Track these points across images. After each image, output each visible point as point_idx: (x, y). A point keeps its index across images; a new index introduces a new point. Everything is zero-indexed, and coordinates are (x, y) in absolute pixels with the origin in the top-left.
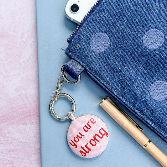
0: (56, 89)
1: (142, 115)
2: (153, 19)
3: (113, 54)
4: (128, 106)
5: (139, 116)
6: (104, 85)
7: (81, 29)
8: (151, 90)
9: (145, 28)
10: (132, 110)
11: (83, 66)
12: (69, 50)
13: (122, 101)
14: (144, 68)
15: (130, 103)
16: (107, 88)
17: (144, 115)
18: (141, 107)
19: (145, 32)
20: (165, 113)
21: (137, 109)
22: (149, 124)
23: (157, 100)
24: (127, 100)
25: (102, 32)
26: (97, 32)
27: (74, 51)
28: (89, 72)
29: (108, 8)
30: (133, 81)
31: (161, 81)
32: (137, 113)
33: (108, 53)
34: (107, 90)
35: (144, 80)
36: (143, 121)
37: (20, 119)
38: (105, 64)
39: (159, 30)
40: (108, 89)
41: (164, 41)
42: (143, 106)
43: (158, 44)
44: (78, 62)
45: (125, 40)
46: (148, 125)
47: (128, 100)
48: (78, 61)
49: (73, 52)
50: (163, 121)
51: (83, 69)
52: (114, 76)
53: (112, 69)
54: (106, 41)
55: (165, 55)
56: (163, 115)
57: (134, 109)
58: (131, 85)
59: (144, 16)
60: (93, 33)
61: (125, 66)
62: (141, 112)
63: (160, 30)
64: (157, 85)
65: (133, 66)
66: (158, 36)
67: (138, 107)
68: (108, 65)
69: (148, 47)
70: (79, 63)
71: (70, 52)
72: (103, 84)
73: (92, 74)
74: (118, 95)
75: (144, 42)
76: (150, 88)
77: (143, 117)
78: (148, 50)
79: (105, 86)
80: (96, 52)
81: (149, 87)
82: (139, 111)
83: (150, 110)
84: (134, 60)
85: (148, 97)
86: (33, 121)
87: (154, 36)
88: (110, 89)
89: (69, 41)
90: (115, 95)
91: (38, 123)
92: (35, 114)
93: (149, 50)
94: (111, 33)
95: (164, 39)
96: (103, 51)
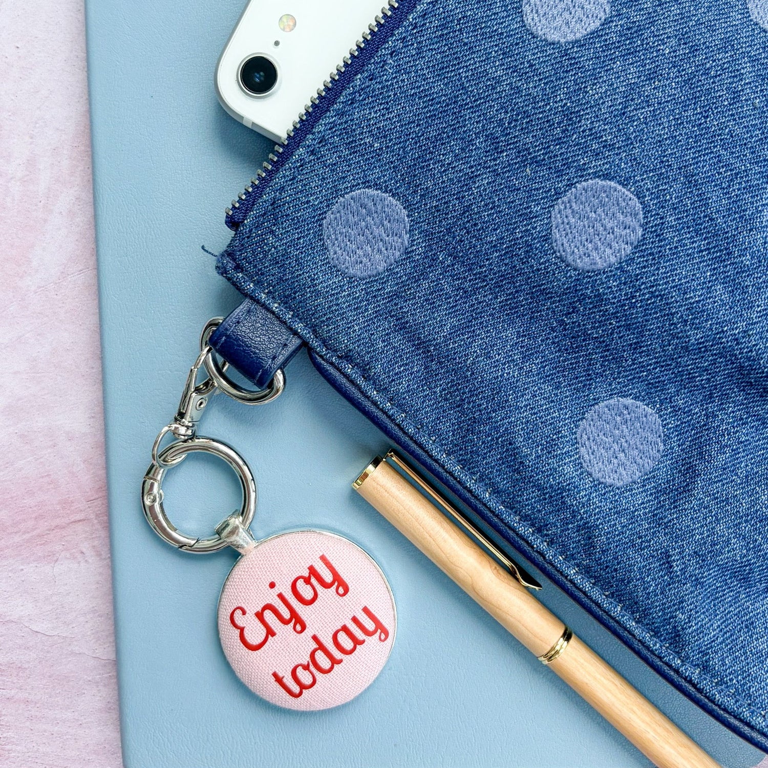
0: (176, 420)
1: (544, 546)
2: (597, 137)
3: (425, 284)
4: (485, 505)
5: (532, 547)
6: (385, 413)
7: (285, 172)
8: (585, 437)
9: (560, 173)
10: (502, 520)
11: (295, 333)
12: (234, 260)
13: (459, 482)
14: (553, 343)
15: (496, 492)
16: (398, 425)
17: (551, 543)
18: (539, 511)
19: (558, 194)
20: (640, 537)
21: (525, 518)
22: (571, 581)
23: (609, 481)
24: (481, 479)
25: (377, 186)
26: (353, 188)
27: (255, 266)
28: (321, 357)
29: (403, 81)
30: (507, 401)
31: (629, 401)
32: (522, 537)
33: (405, 278)
34: (400, 434)
35: (556, 395)
36: (549, 567)
37: (27, 536)
38: (389, 322)
39: (620, 183)
40: (402, 429)
41: (640, 232)
42: (548, 508)
43: (614, 245)
44: (273, 313)
45: (476, 225)
46: (569, 585)
47: (487, 481)
48: (275, 306)
49: (251, 270)
50: (630, 572)
51: (295, 342)
52: (429, 377)
53: (421, 345)
54: (395, 225)
55: (644, 294)
56: (634, 546)
57: (513, 519)
58: (497, 416)
59: (559, 123)
60: (337, 192)
61: (474, 335)
62: (539, 530)
63: (624, 186)
64: (608, 415)
65: (510, 333)
66: (615, 209)
67: (527, 511)
68: (402, 327)
69: (570, 259)
70: (278, 318)
71: (238, 268)
72: (382, 410)
73: (332, 364)
74: (443, 457)
75: (556, 234)
76: (579, 431)
77: (549, 555)
78: (573, 273)
79: (389, 417)
80: (352, 271)
81: (577, 427)
82: (533, 525)
83: (579, 526)
84: (511, 309)
85: (569, 469)
86: (85, 547)
87: (599, 211)
88: (411, 430)
89: (233, 222)
90: (431, 456)
91: (105, 553)
92: (92, 516)
93: (575, 270)
94: (415, 192)
95: (641, 226)
96: (381, 269)
